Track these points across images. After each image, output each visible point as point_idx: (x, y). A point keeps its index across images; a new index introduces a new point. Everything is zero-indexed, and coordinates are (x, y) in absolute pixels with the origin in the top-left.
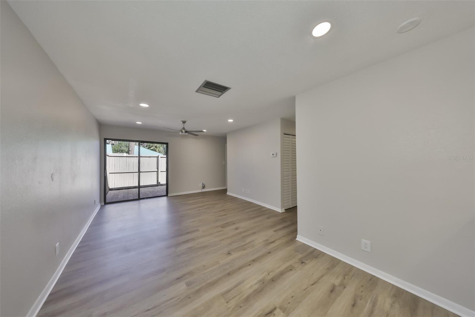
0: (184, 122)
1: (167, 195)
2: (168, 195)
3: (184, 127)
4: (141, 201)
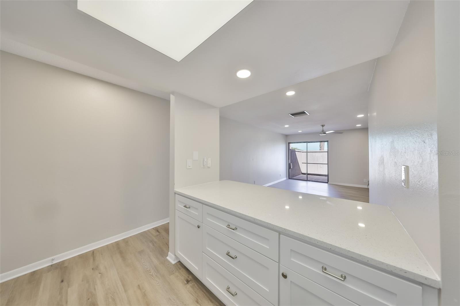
0: (323, 126)
1: (327, 183)
2: (329, 182)
3: (323, 130)
4: (308, 182)
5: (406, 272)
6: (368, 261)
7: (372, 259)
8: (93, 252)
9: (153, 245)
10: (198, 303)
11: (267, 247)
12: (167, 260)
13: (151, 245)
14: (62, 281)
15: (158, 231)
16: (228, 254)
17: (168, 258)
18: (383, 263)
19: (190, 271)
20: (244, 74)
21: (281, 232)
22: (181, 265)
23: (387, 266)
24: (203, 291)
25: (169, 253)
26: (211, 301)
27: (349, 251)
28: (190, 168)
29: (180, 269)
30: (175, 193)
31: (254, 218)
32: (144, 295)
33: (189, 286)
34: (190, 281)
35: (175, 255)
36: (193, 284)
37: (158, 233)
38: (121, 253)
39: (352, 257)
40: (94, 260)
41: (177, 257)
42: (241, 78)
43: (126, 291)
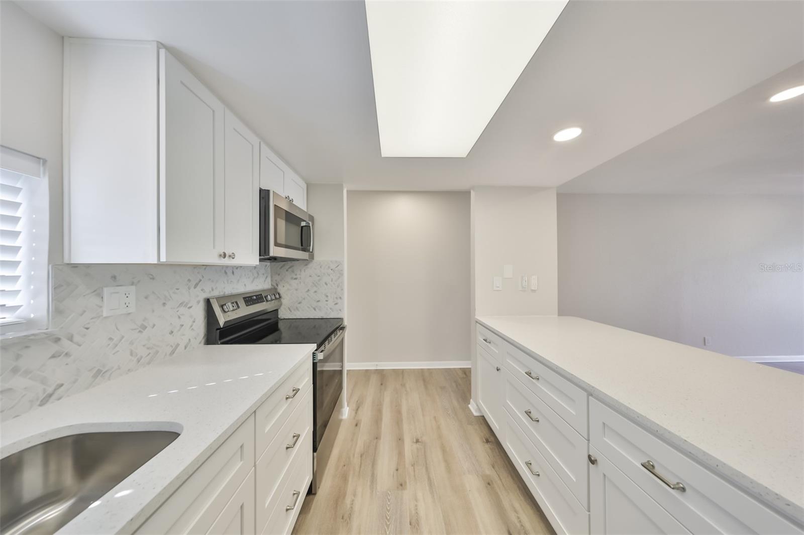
5: (789, 505)
6: (717, 466)
7: (725, 464)
8: (403, 371)
9: (457, 386)
10: (493, 467)
11: (572, 412)
12: (469, 408)
13: (454, 385)
14: (382, 384)
15: (465, 373)
16: (528, 413)
17: (469, 405)
18: (744, 476)
19: (493, 432)
20: (568, 135)
21: (590, 393)
22: (483, 420)
23: (751, 483)
24: (505, 462)
25: (471, 400)
26: (511, 476)
27: (685, 441)
28: (498, 289)
29: (481, 424)
30: (477, 322)
31: (557, 366)
32: (439, 428)
33: (487, 446)
34: (490, 442)
35: (477, 405)
36: (493, 447)
37: (465, 376)
38: (424, 380)
39: (690, 452)
40: (403, 378)
41: (479, 409)
42: (569, 140)
43: (423, 415)
